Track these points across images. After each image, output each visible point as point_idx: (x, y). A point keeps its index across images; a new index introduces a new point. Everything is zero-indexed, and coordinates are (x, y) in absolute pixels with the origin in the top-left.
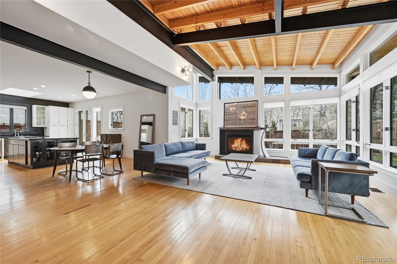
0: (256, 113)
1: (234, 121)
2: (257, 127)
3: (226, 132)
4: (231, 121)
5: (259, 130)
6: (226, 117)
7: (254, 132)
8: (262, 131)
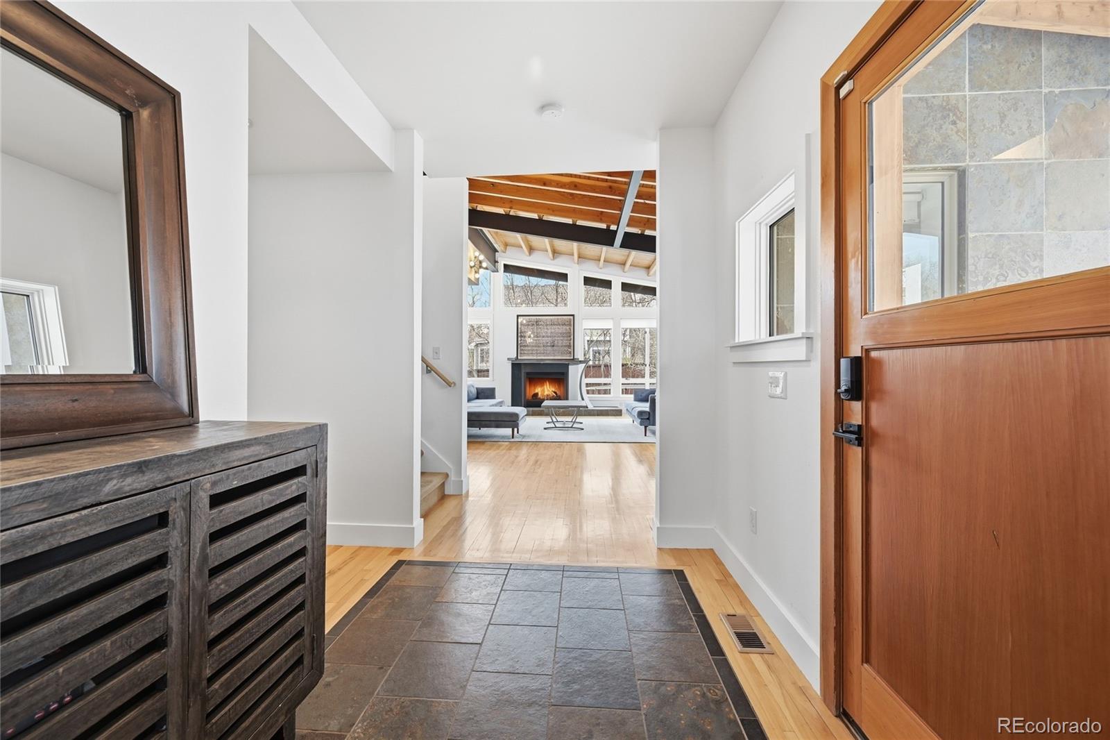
0: (570, 335)
1: (535, 348)
2: (573, 359)
3: (522, 367)
4: (530, 348)
5: (577, 364)
6: (521, 340)
7: (570, 367)
8: (582, 366)
